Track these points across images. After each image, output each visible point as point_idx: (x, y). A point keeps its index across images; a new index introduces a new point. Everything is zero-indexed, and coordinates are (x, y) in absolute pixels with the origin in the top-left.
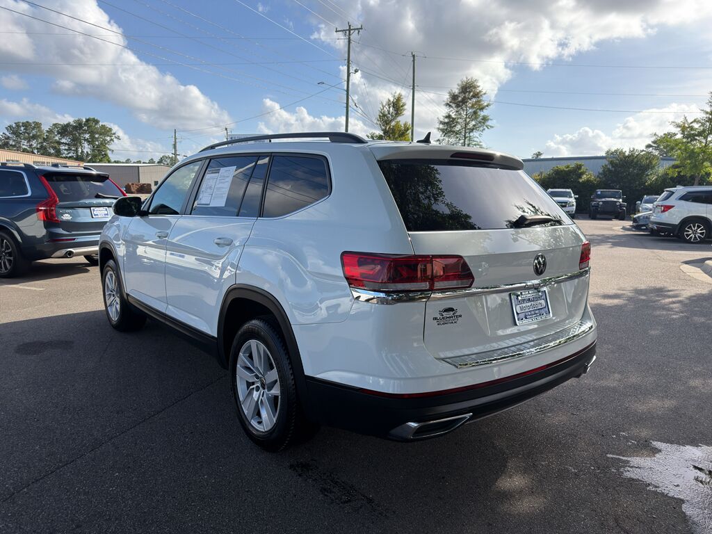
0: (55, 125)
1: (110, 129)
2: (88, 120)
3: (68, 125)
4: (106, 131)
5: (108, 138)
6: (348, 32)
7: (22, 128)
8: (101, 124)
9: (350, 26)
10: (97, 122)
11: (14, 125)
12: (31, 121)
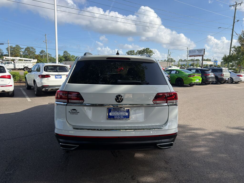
0: (138, 51)
1: (152, 51)
2: (146, 49)
3: (141, 50)
4: (151, 52)
5: (151, 54)
6: (235, 6)
7: (130, 52)
8: (150, 50)
9: (236, 3)
10: (149, 49)
11: (128, 52)
12: (132, 50)
